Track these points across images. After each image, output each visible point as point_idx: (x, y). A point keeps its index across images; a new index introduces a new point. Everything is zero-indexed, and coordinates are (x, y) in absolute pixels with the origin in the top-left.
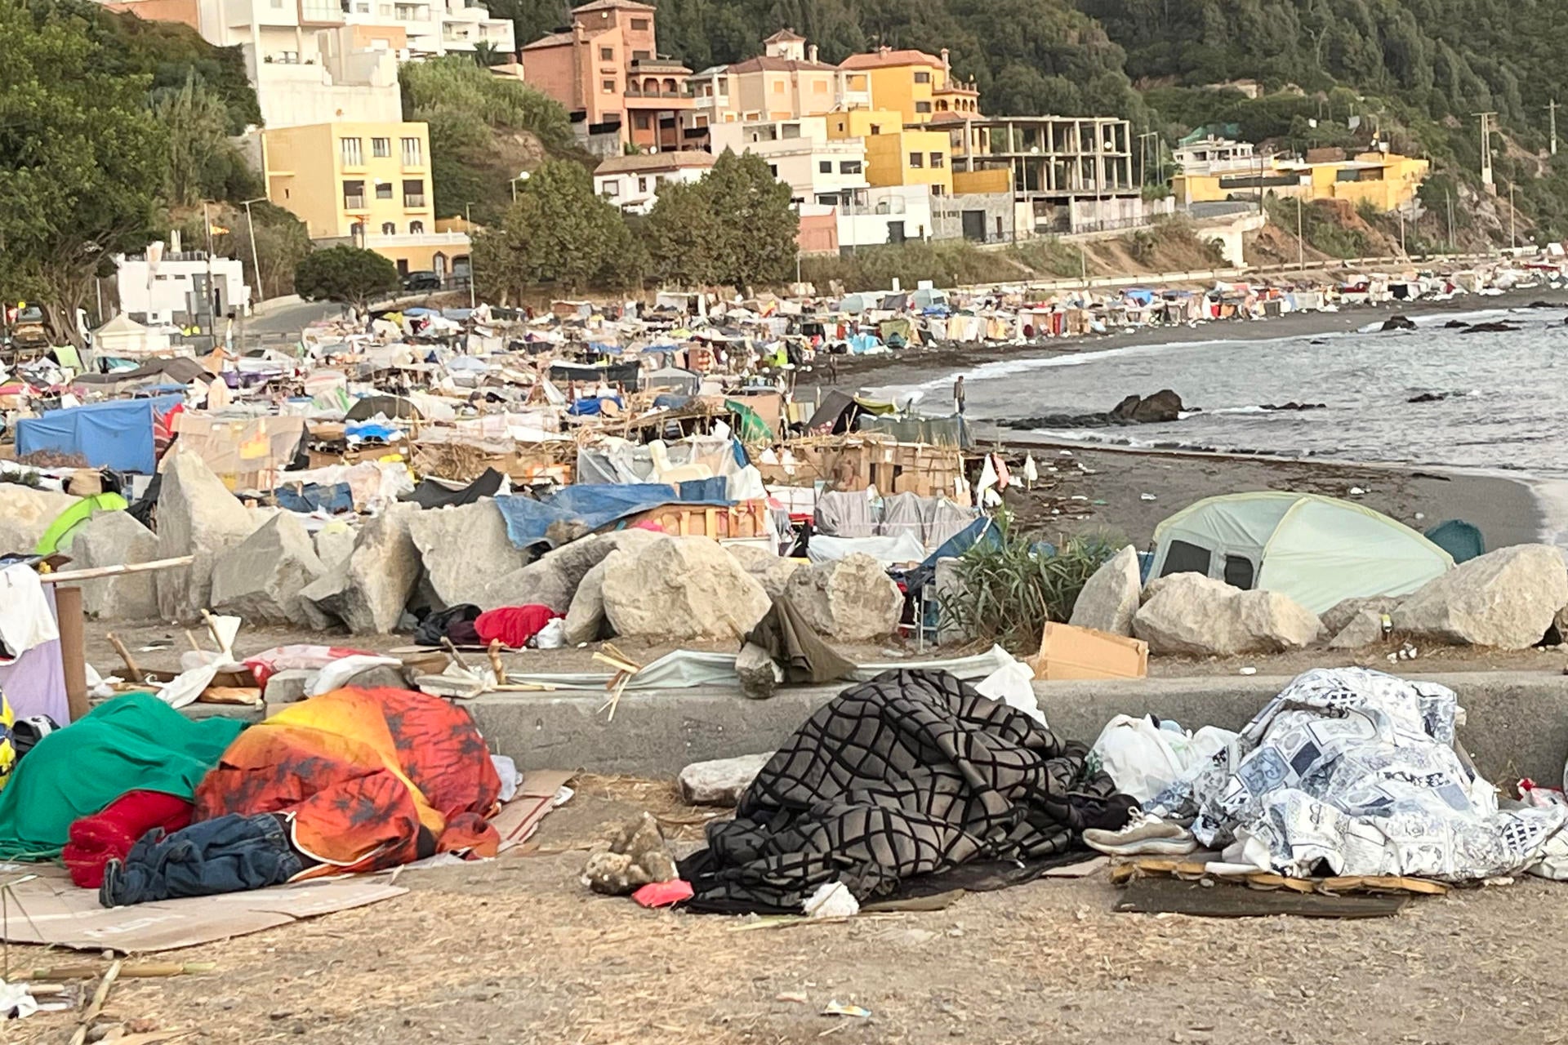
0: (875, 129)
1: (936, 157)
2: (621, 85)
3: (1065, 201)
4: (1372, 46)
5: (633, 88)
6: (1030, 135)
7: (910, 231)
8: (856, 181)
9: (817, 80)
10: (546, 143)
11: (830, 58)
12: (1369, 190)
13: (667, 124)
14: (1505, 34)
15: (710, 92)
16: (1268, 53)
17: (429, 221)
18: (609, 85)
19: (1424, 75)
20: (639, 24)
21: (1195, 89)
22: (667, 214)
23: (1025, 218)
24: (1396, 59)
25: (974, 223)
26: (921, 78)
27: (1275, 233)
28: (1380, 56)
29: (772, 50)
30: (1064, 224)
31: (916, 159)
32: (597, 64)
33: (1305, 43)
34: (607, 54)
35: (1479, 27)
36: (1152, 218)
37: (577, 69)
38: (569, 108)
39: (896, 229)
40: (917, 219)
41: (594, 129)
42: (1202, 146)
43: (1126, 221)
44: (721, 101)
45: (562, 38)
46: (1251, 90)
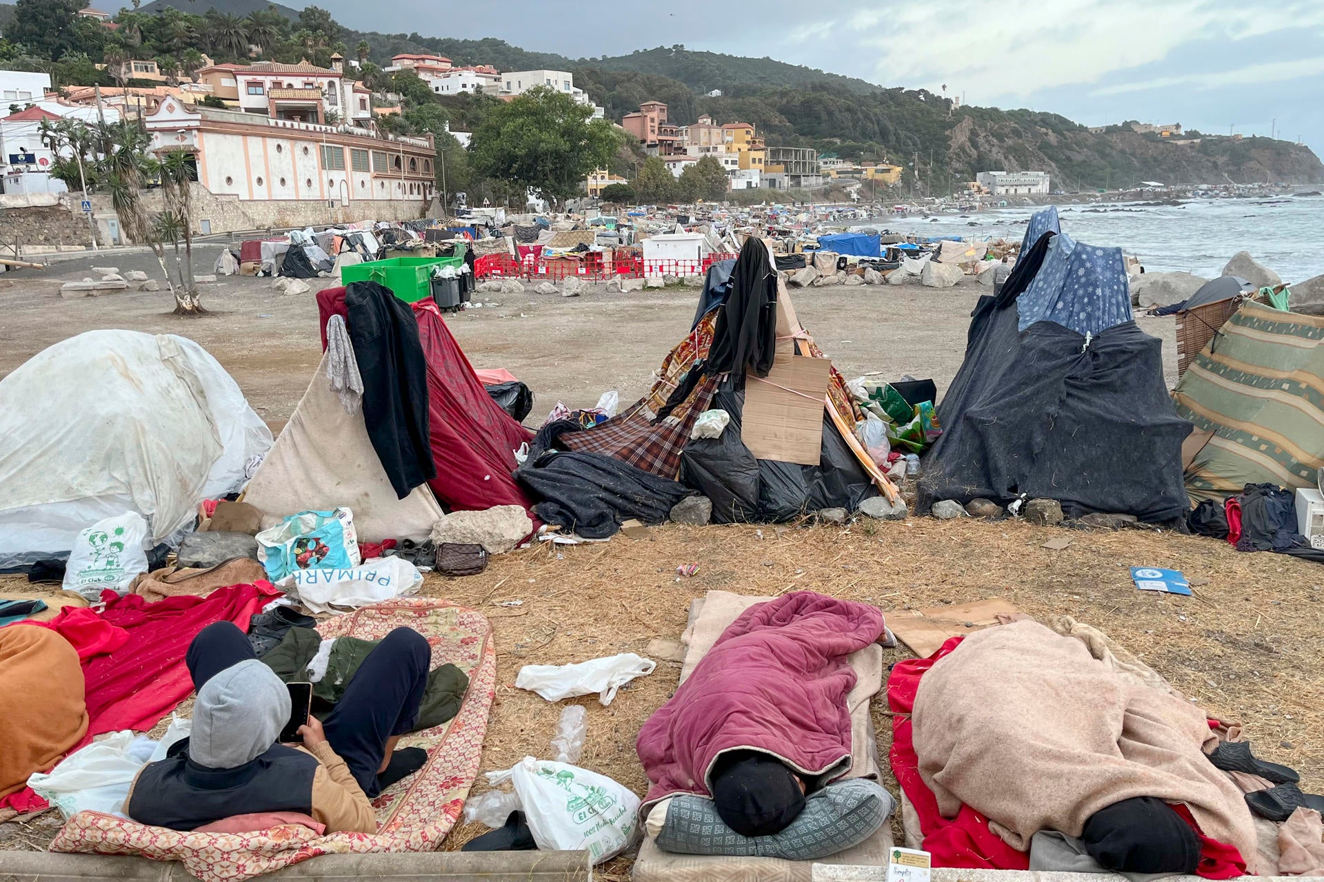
0: (739, 150)
1: (760, 160)
2: (656, 132)
3: (799, 176)
4: (876, 128)
5: (660, 133)
6: (787, 152)
7: (754, 185)
8: (735, 167)
9: (716, 131)
10: (633, 150)
11: (720, 124)
12: (886, 176)
13: (670, 145)
14: (911, 126)
15: (682, 135)
16: (842, 129)
17: (607, 176)
18: (653, 131)
19: (892, 138)
20: (662, 110)
21: (819, 141)
22: (688, 176)
23: (786, 182)
24: (884, 134)
25: (772, 182)
26: (748, 132)
27: (864, 190)
28: (878, 131)
29: (700, 121)
30: (799, 184)
31: (754, 160)
32: (649, 124)
33: (854, 127)
34: (652, 120)
35: (902, 123)
36: (825, 184)
37: (644, 124)
38: (639, 138)
39: (749, 184)
40: (756, 180)
41: (649, 146)
42: (825, 160)
43: (818, 184)
44: (686, 138)
45: (636, 114)
46: (838, 141)
